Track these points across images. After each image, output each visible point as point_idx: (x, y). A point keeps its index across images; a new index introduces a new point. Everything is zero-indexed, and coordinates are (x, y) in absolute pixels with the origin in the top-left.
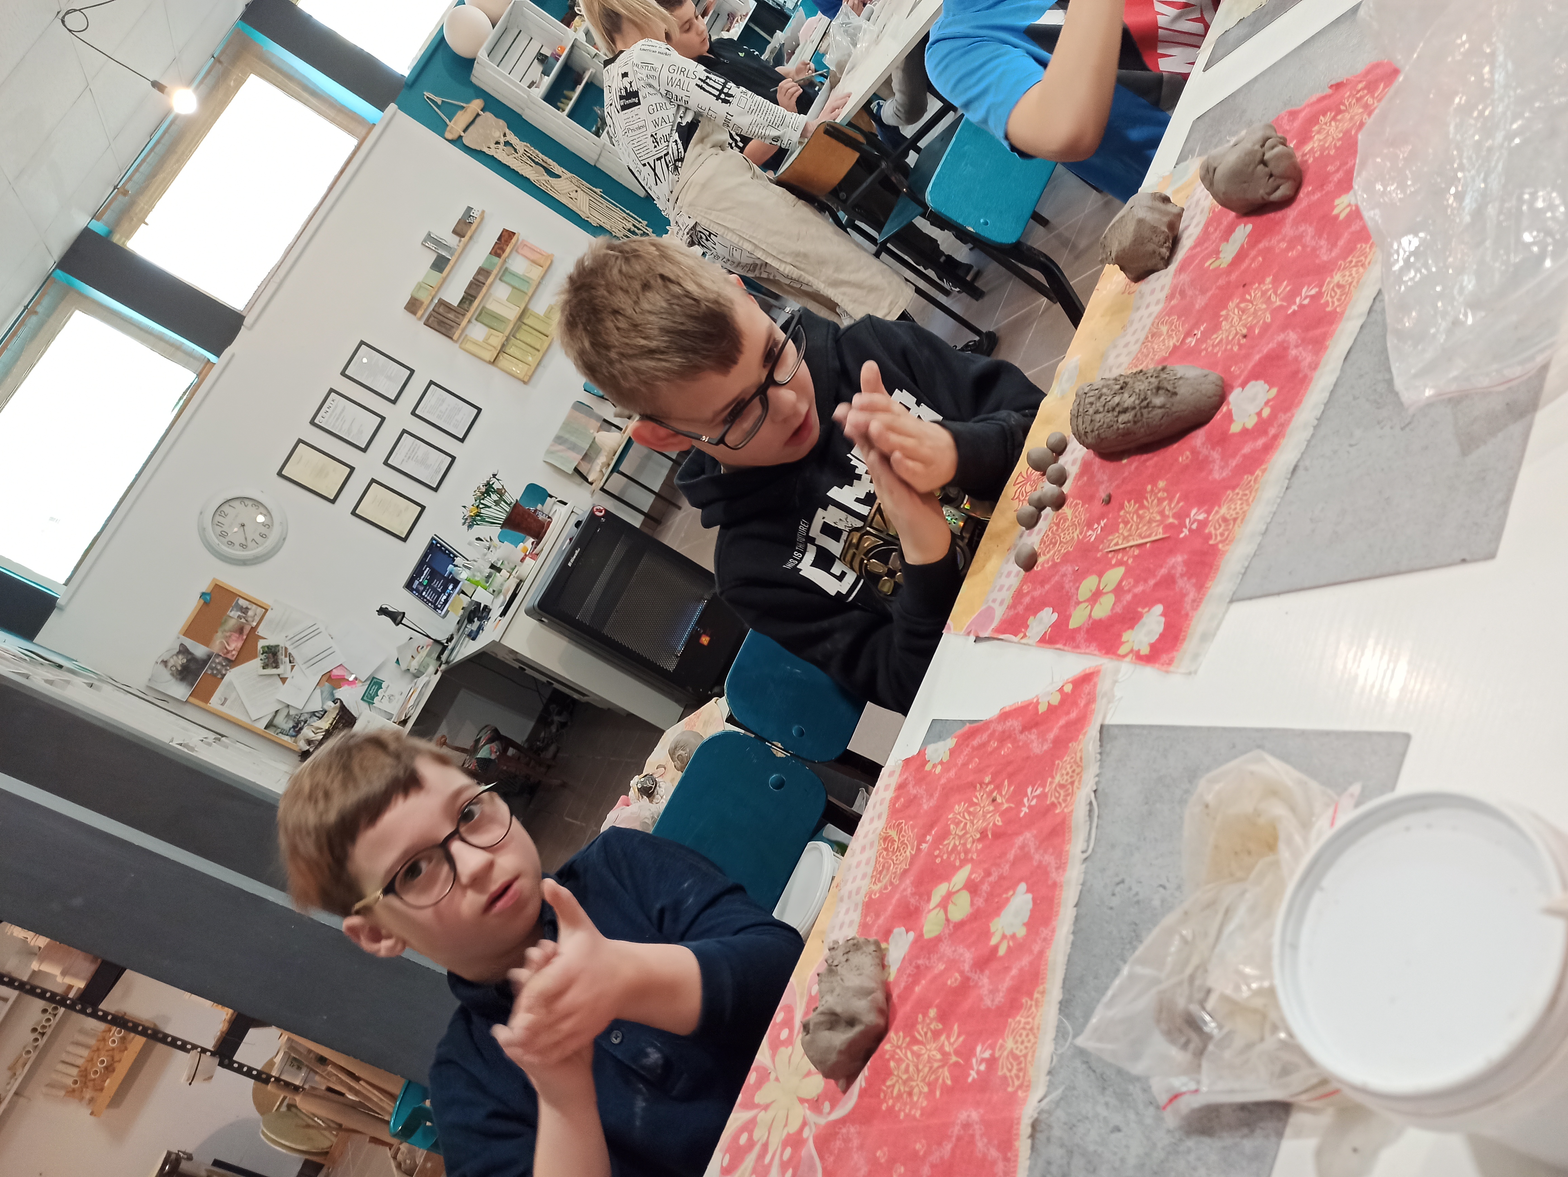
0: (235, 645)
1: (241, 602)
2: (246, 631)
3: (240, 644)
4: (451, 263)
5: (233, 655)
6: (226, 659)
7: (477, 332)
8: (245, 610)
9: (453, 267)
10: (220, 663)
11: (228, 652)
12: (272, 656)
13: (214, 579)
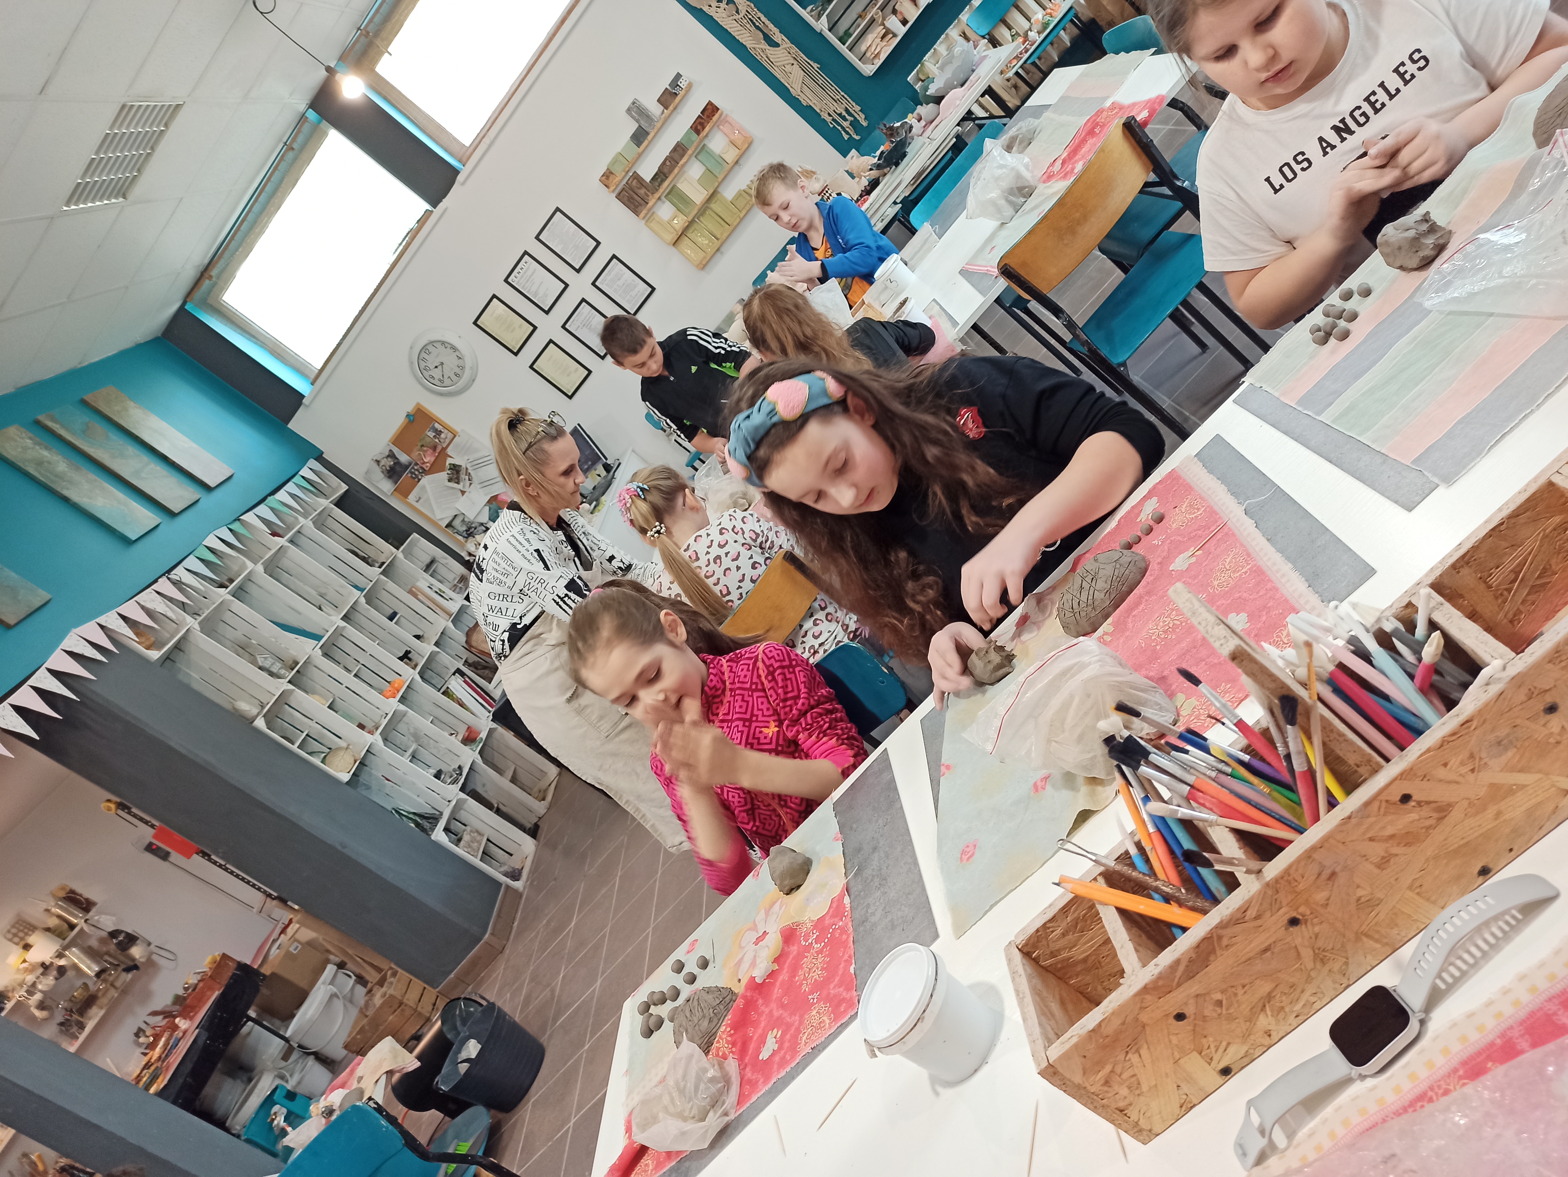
0: (429, 459)
1: (436, 425)
2: (438, 450)
3: (433, 459)
4: (650, 137)
5: (427, 466)
6: (422, 468)
7: (665, 211)
8: (438, 433)
9: (650, 142)
10: (417, 470)
11: (424, 463)
12: (456, 472)
13: (418, 404)
